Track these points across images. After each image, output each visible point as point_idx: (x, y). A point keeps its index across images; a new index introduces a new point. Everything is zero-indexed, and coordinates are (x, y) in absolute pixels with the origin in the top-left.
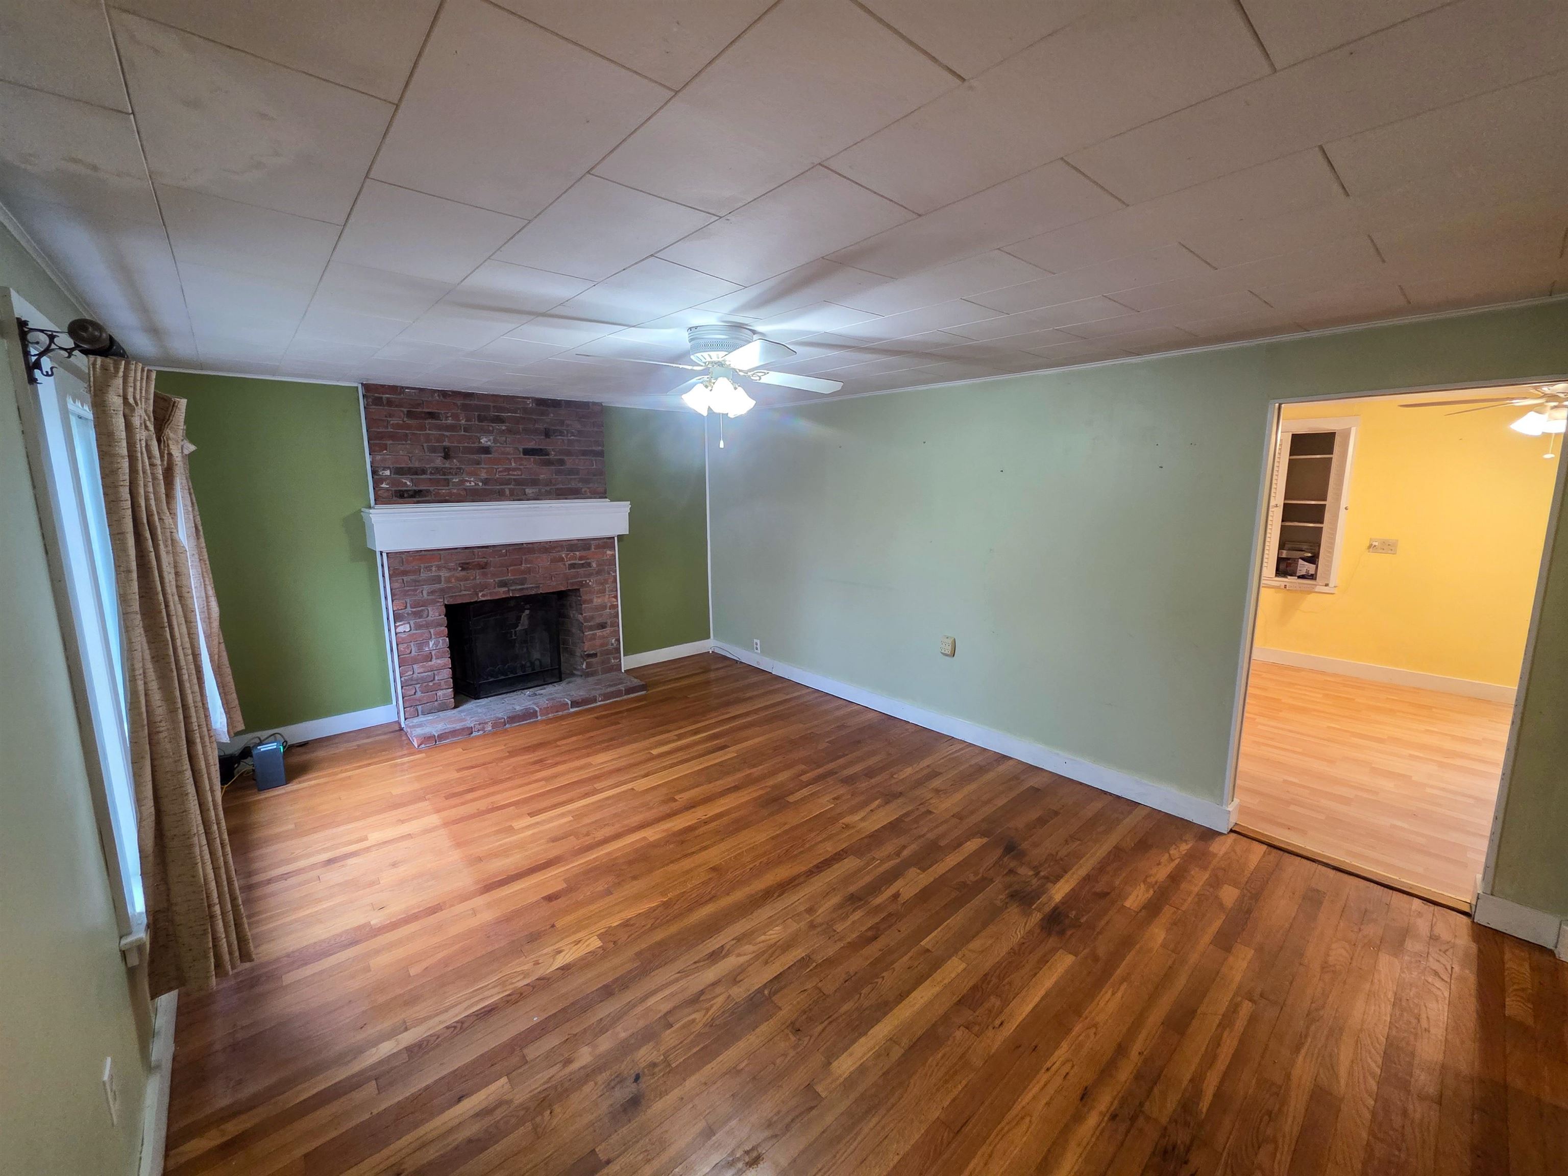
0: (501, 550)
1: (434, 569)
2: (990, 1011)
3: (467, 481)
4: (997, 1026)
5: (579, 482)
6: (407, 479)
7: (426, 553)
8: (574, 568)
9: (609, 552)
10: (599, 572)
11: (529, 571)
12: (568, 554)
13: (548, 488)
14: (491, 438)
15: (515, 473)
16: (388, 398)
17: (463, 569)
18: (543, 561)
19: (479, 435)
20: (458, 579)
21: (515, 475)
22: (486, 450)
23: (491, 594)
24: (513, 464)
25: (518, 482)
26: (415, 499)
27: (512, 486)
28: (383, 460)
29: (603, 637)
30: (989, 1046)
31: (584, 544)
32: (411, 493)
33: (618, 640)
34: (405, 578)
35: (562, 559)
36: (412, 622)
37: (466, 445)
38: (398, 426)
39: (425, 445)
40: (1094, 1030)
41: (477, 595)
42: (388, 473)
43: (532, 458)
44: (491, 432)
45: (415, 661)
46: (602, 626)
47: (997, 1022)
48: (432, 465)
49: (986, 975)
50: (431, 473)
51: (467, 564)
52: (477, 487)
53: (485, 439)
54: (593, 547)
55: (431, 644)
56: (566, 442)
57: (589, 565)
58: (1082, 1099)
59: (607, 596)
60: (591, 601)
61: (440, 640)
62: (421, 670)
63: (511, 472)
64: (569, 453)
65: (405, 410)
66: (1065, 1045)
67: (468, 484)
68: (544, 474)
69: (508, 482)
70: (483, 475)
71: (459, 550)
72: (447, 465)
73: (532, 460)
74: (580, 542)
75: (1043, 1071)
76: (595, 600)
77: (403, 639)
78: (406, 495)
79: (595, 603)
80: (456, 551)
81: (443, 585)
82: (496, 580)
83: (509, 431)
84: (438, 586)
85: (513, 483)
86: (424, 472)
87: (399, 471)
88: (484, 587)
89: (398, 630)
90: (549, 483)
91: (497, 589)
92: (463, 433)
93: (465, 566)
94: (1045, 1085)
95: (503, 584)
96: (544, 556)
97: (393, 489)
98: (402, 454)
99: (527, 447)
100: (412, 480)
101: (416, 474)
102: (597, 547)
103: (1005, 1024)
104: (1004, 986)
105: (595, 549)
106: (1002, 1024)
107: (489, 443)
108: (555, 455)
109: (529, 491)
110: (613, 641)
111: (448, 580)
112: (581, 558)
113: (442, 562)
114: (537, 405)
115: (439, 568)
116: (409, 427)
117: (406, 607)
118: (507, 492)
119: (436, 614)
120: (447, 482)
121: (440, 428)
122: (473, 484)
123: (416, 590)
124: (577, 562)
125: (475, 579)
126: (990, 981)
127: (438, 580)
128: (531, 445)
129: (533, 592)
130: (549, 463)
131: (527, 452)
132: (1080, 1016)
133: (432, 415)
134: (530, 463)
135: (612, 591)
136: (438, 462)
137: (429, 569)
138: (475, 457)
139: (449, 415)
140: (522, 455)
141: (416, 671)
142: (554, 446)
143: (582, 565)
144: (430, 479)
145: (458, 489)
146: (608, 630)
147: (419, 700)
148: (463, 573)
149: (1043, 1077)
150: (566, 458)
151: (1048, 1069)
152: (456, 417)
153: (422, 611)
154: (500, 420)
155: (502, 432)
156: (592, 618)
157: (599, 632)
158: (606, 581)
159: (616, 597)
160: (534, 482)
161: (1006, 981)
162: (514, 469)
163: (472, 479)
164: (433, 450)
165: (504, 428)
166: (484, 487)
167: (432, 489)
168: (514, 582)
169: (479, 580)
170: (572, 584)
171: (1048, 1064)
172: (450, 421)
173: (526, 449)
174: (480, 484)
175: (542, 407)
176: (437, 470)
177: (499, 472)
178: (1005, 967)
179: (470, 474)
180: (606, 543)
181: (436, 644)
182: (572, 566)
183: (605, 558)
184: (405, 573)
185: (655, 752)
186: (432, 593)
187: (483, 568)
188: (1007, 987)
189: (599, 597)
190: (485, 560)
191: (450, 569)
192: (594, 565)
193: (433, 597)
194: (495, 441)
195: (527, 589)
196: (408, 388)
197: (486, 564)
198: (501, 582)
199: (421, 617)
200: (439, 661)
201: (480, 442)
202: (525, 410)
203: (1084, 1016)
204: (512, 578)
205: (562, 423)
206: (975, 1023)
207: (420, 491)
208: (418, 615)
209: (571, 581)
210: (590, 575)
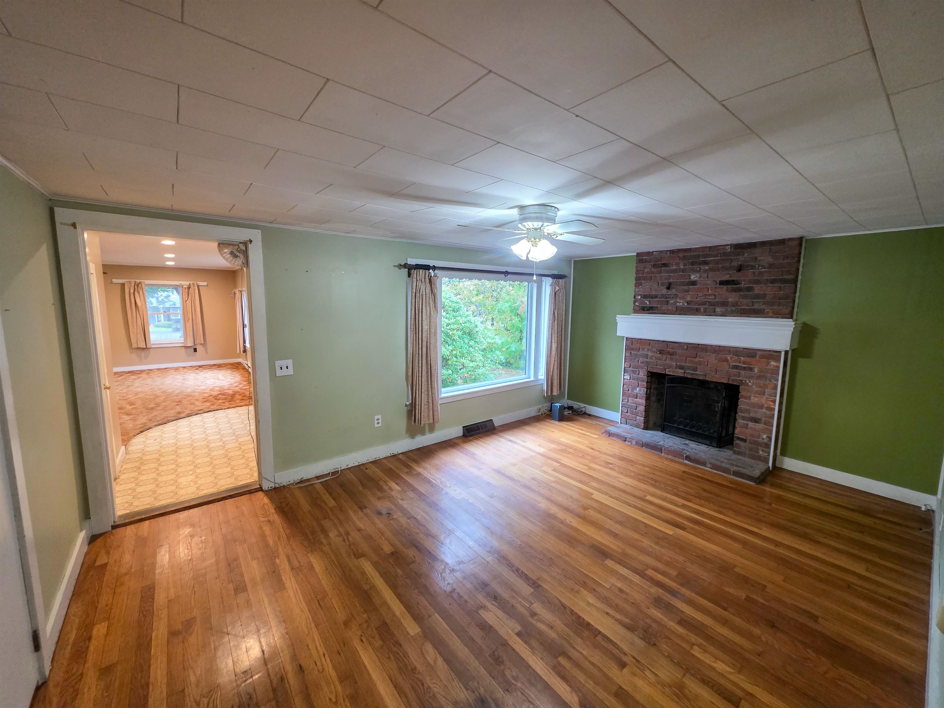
0: (684, 346)
1: (646, 350)
2: (373, 638)
3: (678, 302)
4: (362, 638)
5: (763, 304)
6: (647, 300)
7: (644, 341)
8: (737, 369)
9: (773, 363)
10: (759, 377)
11: (700, 363)
12: (733, 358)
13: (734, 308)
14: (698, 275)
15: (710, 297)
16: (645, 259)
17: (660, 353)
18: (712, 359)
19: (690, 274)
20: (656, 358)
21: (711, 299)
22: (694, 283)
23: (673, 372)
24: (710, 292)
25: (711, 304)
26: (650, 312)
27: (706, 306)
28: (639, 291)
29: (755, 430)
30: (352, 629)
31: (751, 353)
32: (648, 308)
33: (770, 438)
34: (632, 352)
35: (726, 360)
36: (631, 375)
37: (682, 281)
38: (648, 273)
39: (660, 282)
40: (334, 700)
41: (665, 370)
42: (639, 297)
43: (725, 287)
44: (696, 271)
45: (629, 396)
46: (756, 420)
47: (364, 639)
48: (661, 293)
49: (400, 645)
50: (660, 298)
51: (663, 350)
52: (684, 306)
53: (694, 276)
54: (758, 356)
55: (638, 389)
56: (756, 274)
57: (751, 369)
58: (300, 666)
59: (764, 398)
60: (749, 398)
61: (642, 389)
62: (631, 402)
63: (707, 297)
64: (758, 282)
65: (652, 264)
66: (333, 673)
67: (678, 304)
68: (732, 298)
69: (704, 303)
70: (689, 299)
71: (660, 342)
72: (669, 293)
73: (725, 288)
74: (745, 350)
75: (326, 653)
76: (752, 398)
77: (626, 383)
78: (645, 309)
79: (752, 401)
80: (659, 342)
81: (649, 360)
82: (678, 364)
83: (711, 270)
84: (646, 360)
85: (708, 304)
86: (656, 297)
87: (645, 297)
88: (670, 367)
89: (625, 378)
90: (735, 304)
91: (677, 370)
92: (681, 273)
93: (661, 352)
94: (317, 650)
95: (681, 368)
96: (713, 355)
97: (641, 306)
98: (648, 287)
99: (722, 279)
100: (650, 302)
101: (652, 298)
102: (763, 357)
103: (361, 643)
104: (388, 654)
105: (760, 358)
106: (362, 641)
107: (696, 278)
108: (744, 284)
109: (718, 310)
110: (764, 436)
111: (651, 358)
112: (744, 363)
113: (650, 347)
114: (734, 249)
115: (648, 350)
116: (653, 273)
117: (630, 367)
118: (702, 309)
119: (643, 374)
120: (667, 303)
121: (668, 272)
122: (681, 304)
123: (635, 359)
124: (740, 365)
125: (666, 360)
126: (395, 646)
127: (647, 356)
128: (726, 278)
129: (701, 378)
130: (739, 290)
131: (722, 283)
132: (347, 696)
133: (665, 265)
134: (723, 291)
135: (770, 395)
136: (664, 291)
137: (643, 349)
138: (686, 287)
139: (674, 264)
140: (718, 286)
141: (629, 401)
142: (745, 278)
143: (745, 368)
144: (658, 301)
145: (672, 307)
146: (760, 426)
147: (628, 417)
148: (660, 355)
149: (321, 650)
150: (754, 286)
151: (324, 655)
152: (677, 264)
153: (636, 371)
154: (705, 263)
155: (706, 271)
156: (748, 411)
157: (751, 424)
158: (766, 386)
159: (774, 402)
160: (724, 304)
161: (391, 655)
162: (710, 295)
163: (681, 301)
164: (663, 285)
165: (707, 268)
166: (688, 306)
167: (659, 306)
168: (689, 368)
169: (668, 362)
170: (733, 380)
171: (327, 656)
172: (674, 267)
173: (722, 281)
174: (686, 304)
175: (738, 250)
176: (663, 296)
177: (699, 297)
178: (403, 660)
179: (681, 298)
180: (773, 355)
181: (640, 390)
182: (736, 367)
183: (768, 367)
184: (632, 349)
185: (649, 498)
186: (642, 362)
187: (671, 355)
188: (387, 655)
189: (756, 397)
190: (673, 350)
191: (653, 352)
192: (756, 370)
193: (642, 365)
194: (700, 277)
195: (697, 375)
196: (655, 252)
197: (674, 352)
198: (680, 366)
199: (635, 374)
200: (640, 400)
201: (690, 278)
202: (725, 254)
203: (346, 700)
204: (688, 365)
205: (756, 259)
206: (368, 626)
207: (653, 307)
208: (634, 372)
209: (733, 378)
210: (750, 377)
